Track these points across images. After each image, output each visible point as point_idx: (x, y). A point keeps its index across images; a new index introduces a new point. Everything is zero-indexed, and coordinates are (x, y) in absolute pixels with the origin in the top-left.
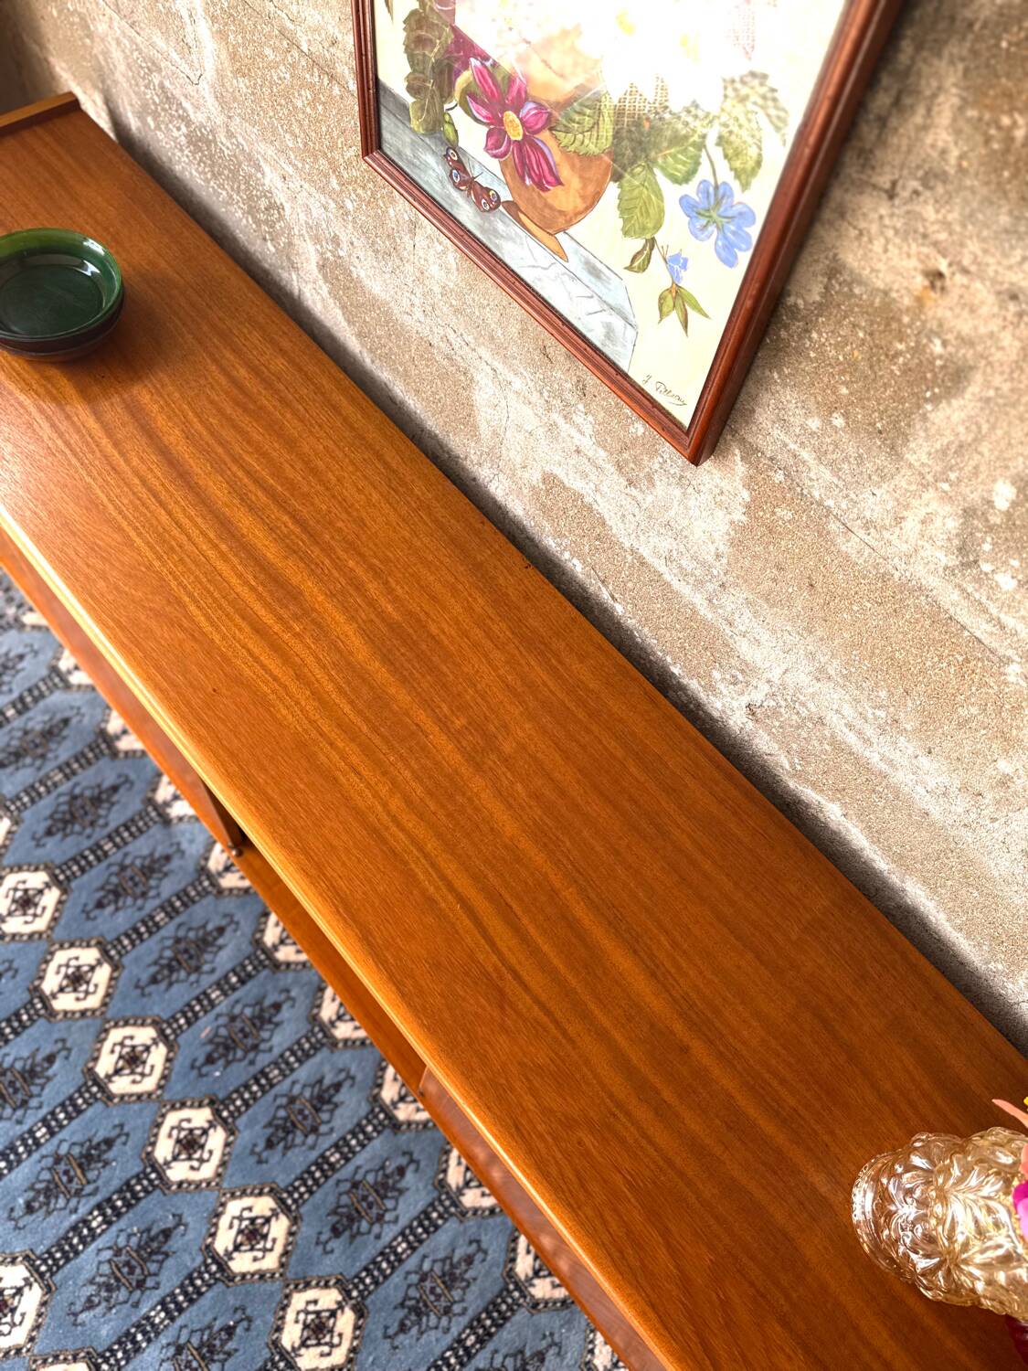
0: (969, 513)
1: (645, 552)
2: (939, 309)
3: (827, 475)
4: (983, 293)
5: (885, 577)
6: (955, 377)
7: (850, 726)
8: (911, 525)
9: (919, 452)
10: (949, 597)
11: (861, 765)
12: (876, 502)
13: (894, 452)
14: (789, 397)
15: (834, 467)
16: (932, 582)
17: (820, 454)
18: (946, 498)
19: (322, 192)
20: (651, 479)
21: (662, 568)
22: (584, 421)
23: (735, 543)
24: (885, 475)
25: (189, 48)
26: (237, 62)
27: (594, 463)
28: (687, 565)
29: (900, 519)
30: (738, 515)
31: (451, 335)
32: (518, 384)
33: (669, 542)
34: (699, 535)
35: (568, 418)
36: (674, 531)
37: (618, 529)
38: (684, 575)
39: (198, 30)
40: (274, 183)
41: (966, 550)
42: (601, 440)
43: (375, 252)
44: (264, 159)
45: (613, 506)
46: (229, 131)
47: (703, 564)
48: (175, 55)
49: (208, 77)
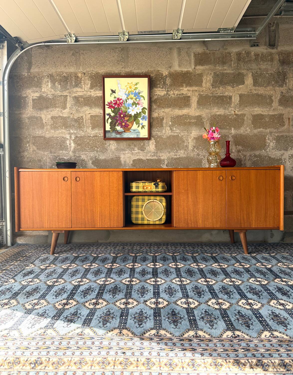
0: (169, 126)
1: (148, 158)
2: (160, 115)
4: (162, 113)
5: (168, 137)
6: (163, 118)
7: (174, 155)
9: (164, 125)
10: (173, 134)
11: (177, 159)
12: (164, 131)
13: (163, 127)
14: (154, 129)
15: (160, 132)
17: (158, 132)
18: (168, 127)
19: (94, 151)
20: (145, 148)
21: (150, 158)
22: (136, 149)
23: (156, 147)
24: (163, 129)
25: (68, 149)
26: (79, 145)
27: (138, 153)
28: (153, 154)
29: (166, 131)
30: (155, 143)
31: (116, 154)
32: (127, 152)
33: (150, 154)
34: (152, 149)
35: (134, 150)
36: (150, 152)
37: (144, 158)
38: (153, 156)
39: (71, 145)
40: (83, 157)
41: (171, 129)
42: (138, 149)
43: (103, 153)
44: (82, 155)
45: (142, 156)
46: (75, 156)
47: (154, 152)
48: (64, 152)
49: (72, 150)
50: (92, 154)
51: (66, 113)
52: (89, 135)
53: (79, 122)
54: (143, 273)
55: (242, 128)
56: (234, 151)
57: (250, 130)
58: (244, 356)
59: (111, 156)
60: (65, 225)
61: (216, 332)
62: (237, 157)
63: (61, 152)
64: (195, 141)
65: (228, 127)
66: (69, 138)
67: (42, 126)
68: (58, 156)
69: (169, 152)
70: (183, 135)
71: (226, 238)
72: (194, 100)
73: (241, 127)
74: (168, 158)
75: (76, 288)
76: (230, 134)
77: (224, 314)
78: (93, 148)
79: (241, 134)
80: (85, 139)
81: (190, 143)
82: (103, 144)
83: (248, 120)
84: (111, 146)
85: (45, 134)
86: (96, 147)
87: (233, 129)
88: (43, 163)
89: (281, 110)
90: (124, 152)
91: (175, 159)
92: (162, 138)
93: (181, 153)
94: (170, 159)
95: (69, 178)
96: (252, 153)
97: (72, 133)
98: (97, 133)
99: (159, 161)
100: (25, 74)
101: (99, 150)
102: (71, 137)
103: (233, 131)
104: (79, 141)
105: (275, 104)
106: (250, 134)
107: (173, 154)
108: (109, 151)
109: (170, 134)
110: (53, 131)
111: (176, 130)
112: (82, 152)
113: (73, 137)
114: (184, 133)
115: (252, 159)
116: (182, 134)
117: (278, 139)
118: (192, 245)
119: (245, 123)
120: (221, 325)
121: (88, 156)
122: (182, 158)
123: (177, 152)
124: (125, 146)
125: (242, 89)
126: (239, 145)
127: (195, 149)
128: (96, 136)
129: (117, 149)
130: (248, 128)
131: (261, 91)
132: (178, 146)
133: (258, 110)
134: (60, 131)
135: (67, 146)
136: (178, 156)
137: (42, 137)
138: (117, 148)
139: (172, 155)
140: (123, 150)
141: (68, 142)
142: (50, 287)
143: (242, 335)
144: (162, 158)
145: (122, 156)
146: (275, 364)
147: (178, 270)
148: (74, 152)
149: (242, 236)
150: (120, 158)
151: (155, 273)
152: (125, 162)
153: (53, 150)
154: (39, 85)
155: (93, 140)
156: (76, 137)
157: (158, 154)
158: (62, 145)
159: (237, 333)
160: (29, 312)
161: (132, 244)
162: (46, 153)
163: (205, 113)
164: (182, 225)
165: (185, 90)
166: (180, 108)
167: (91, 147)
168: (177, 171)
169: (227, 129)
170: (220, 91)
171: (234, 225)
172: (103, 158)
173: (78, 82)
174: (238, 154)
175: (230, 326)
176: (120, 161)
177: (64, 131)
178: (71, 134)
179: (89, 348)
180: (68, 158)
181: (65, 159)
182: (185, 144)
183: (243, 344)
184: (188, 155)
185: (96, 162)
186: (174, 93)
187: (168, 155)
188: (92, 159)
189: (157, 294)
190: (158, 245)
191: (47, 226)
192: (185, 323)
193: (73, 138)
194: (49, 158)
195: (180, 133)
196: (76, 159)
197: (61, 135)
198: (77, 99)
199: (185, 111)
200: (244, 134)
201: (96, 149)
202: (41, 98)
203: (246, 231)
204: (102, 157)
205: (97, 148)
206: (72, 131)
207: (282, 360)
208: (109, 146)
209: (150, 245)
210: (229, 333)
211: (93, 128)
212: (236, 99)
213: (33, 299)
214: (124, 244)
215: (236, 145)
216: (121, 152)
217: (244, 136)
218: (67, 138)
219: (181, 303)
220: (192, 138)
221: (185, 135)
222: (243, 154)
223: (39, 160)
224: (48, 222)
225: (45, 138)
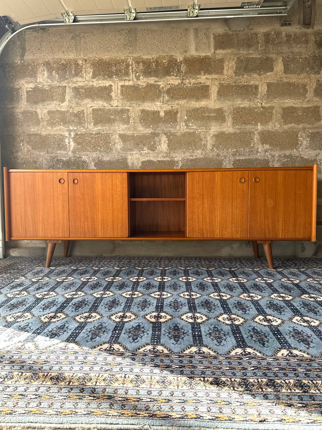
0: (185, 121)
1: (159, 159)
2: (173, 108)
3: (173, 129)
4: (176, 105)
5: (183, 134)
6: (177, 112)
7: (190, 156)
8: (182, 127)
9: (178, 120)
10: (188, 130)
12: (178, 127)
13: (177, 122)
15: (173, 128)
16: (186, 130)
17: (171, 128)
18: (182, 122)
19: (96, 151)
20: (156, 148)
21: (162, 159)
22: (145, 149)
23: (168, 146)
24: (177, 124)
25: (67, 148)
26: (79, 144)
27: (148, 153)
28: (164, 155)
29: (180, 127)
30: (167, 142)
31: (123, 155)
32: (134, 152)
33: (162, 154)
34: (164, 149)
35: (143, 150)
36: (161, 152)
37: (154, 160)
38: (165, 157)
39: (70, 144)
40: (84, 158)
41: (186, 125)
42: (148, 149)
43: (107, 153)
44: (83, 155)
45: (153, 157)
46: (74, 156)
47: (167, 153)
48: (62, 152)
49: (71, 150)
50: (94, 155)
51: (64, 106)
52: (91, 132)
53: (79, 118)
54: (148, 286)
55: (271, 124)
56: (260, 150)
57: (279, 126)
58: (253, 375)
59: (116, 156)
60: (62, 234)
61: (222, 350)
62: (264, 158)
63: (59, 152)
64: (214, 138)
65: (254, 122)
66: (68, 135)
67: (38, 122)
68: (56, 157)
69: (184, 153)
70: (201, 132)
71: (249, 252)
72: (214, 90)
73: (269, 122)
74: (183, 160)
75: (68, 301)
76: (256, 130)
77: (236, 330)
78: (95, 147)
79: (269, 131)
80: (86, 137)
81: (208, 141)
82: (107, 143)
83: (277, 113)
84: (116, 145)
85: (42, 131)
86: (99, 146)
87: (259, 124)
88: (39, 165)
89: (317, 101)
90: (131, 152)
91: (191, 160)
92: (176, 135)
93: (198, 153)
94: (185, 160)
95: (66, 180)
96: (282, 153)
97: (72, 130)
98: (100, 130)
99: (172, 163)
100: (18, 61)
101: (102, 150)
102: (70, 135)
103: (259, 127)
104: (79, 139)
105: (310, 95)
106: (280, 131)
107: (189, 154)
108: (114, 151)
109: (185, 130)
110: (50, 128)
111: (192, 126)
112: (83, 152)
113: (73, 134)
114: (202, 129)
115: (281, 160)
116: (199, 131)
117: (313, 137)
118: (209, 259)
119: (273, 117)
120: (231, 341)
121: (89, 157)
122: (199, 159)
123: (193, 152)
124: (132, 145)
125: (270, 77)
126: (266, 144)
127: (214, 149)
128: (99, 134)
129: (123, 149)
130: (277, 124)
131: (293, 78)
132: (195, 145)
133: (289, 102)
134: (58, 128)
135: (66, 145)
136: (194, 157)
137: (38, 135)
138: (123, 147)
139: (188, 156)
140: (131, 150)
141: (67, 140)
142: (38, 300)
143: (254, 353)
144: (176, 159)
145: (129, 157)
146: (289, 384)
147: (188, 284)
148: (74, 152)
149: (266, 248)
150: (126, 159)
151: (162, 287)
152: (133, 164)
153: (50, 150)
154: (33, 74)
155: (96, 138)
156: (76, 134)
157: (171, 155)
158: (60, 143)
159: (248, 350)
160: (8, 325)
161: (140, 258)
162: (42, 154)
163: (226, 105)
164: (196, 235)
165: (203, 79)
166: (198, 99)
167: (93, 147)
168: (191, 173)
169: (252, 124)
170: (245, 79)
171: (257, 235)
172: (108, 159)
173: (78, 72)
174: (265, 154)
175: (241, 343)
176: (127, 163)
177: (62, 127)
178: (70, 131)
179: (71, 363)
180: (67, 159)
181: (63, 160)
182: (203, 143)
183: (254, 363)
184: (207, 156)
185: (100, 164)
186: (190, 82)
187: (183, 156)
188: (95, 160)
189: (160, 308)
190: (170, 259)
191: (41, 234)
192: (189, 339)
193: (73, 136)
194: (46, 159)
195: (197, 129)
196: (76, 160)
197: (59, 132)
198: (76, 90)
199: (203, 103)
200: (272, 130)
201: (99, 148)
202: (36, 89)
203: (272, 242)
204: (106, 158)
205: (101, 147)
206: (71, 128)
207: (298, 380)
208: (114, 144)
209: (160, 259)
210: (239, 351)
211: (95, 124)
212: (263, 89)
213: (17, 312)
214: (130, 258)
215: (263, 144)
216: (128, 153)
217: (272, 132)
218: (66, 135)
219: (187, 317)
220: (211, 135)
221: (203, 132)
222: (271, 155)
223: (34, 161)
224: (42, 231)
225: (40, 135)
